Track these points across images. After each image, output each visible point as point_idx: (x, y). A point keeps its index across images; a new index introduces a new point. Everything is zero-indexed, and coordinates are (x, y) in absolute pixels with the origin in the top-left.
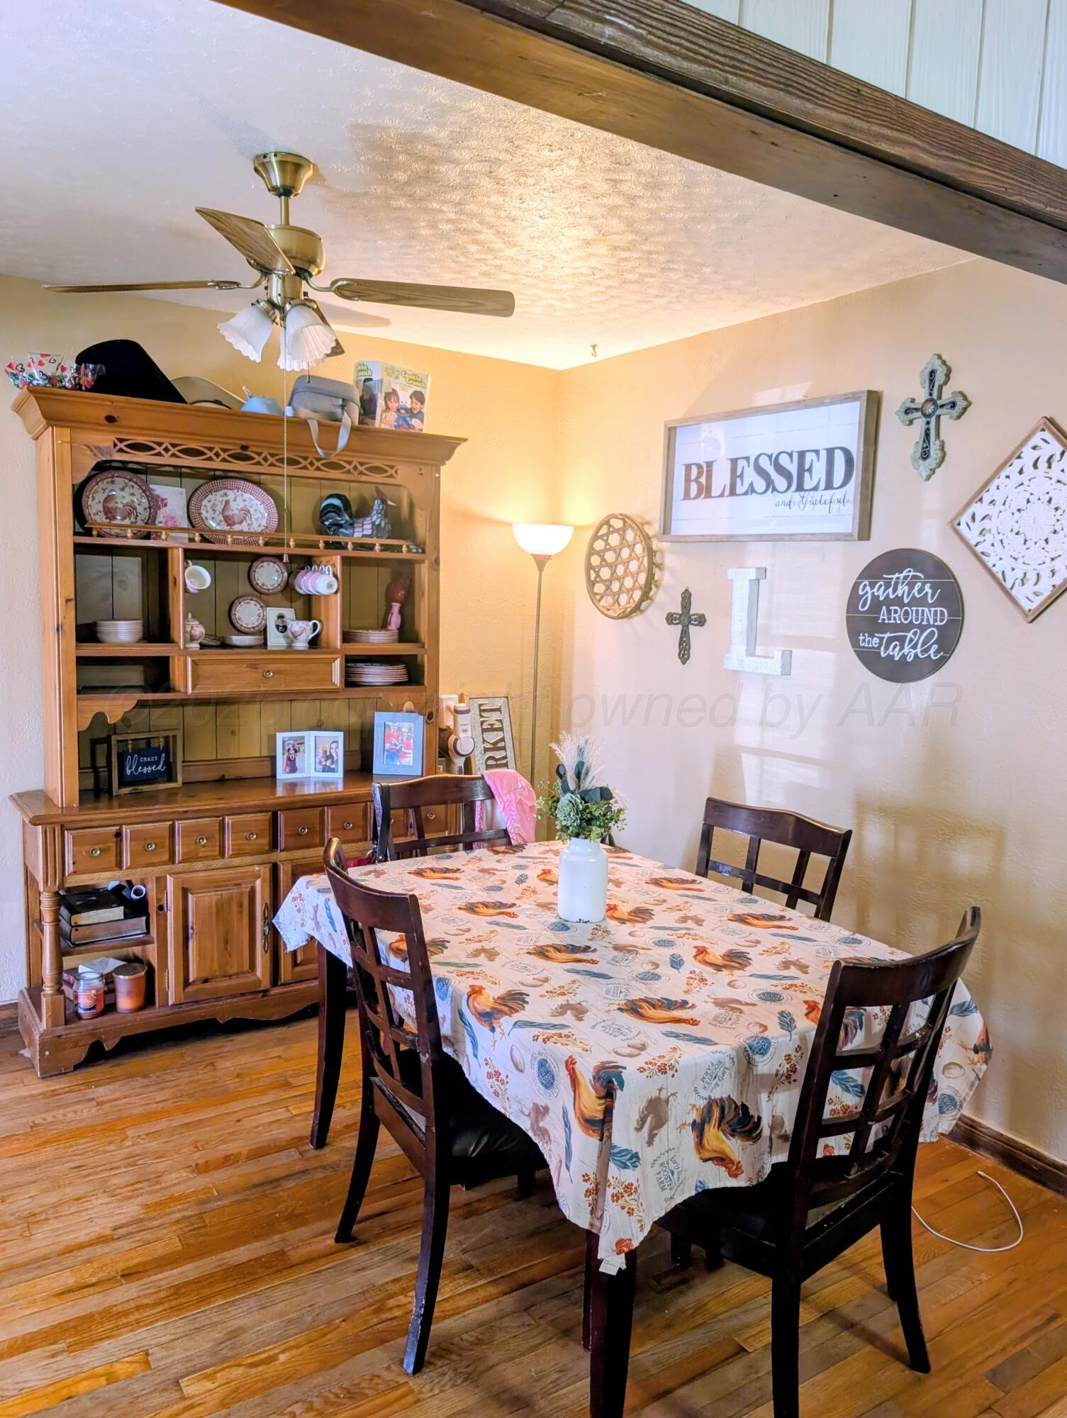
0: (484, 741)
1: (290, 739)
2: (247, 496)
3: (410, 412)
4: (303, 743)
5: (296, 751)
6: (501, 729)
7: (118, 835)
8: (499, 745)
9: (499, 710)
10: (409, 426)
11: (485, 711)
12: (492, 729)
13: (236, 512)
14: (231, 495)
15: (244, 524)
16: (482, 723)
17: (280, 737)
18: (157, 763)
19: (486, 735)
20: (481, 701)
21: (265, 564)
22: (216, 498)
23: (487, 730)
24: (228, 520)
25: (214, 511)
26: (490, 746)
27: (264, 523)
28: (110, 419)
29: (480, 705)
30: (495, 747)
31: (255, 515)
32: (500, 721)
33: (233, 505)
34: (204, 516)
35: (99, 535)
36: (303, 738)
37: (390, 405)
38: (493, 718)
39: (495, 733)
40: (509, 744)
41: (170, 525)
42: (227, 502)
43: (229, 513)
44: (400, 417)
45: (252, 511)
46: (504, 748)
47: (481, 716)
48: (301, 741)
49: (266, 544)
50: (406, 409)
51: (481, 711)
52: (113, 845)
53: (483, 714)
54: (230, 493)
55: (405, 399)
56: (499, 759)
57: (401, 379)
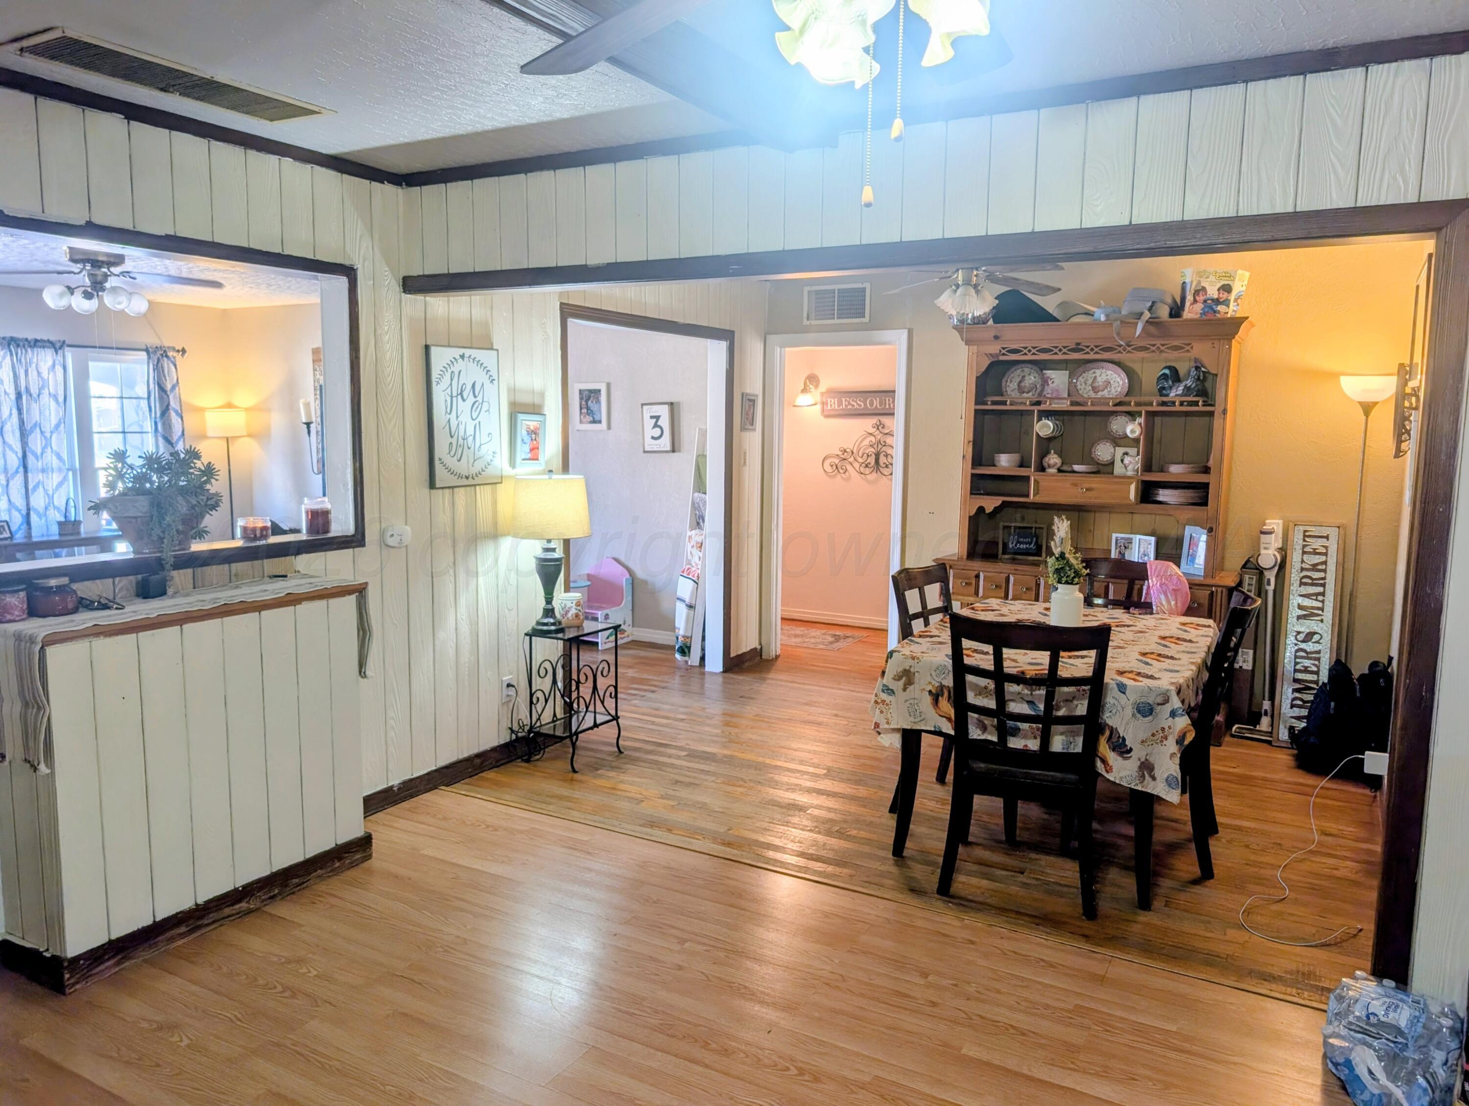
0: (1303, 561)
1: (1122, 538)
2: (1109, 372)
3: (1217, 302)
4: (1131, 543)
5: (1126, 548)
6: (1326, 554)
7: (977, 576)
8: (1320, 567)
9: (1327, 537)
10: (1215, 312)
11: (1309, 536)
12: (1315, 552)
13: (1101, 383)
14: (1098, 372)
15: (1106, 391)
16: (1304, 546)
17: (1114, 536)
18: (1030, 543)
19: (1306, 557)
20: (1307, 528)
21: (1119, 417)
22: (1089, 375)
23: (1309, 553)
24: (1095, 389)
25: (1086, 384)
26: (1308, 566)
27: (1119, 389)
28: (996, 337)
29: (1305, 531)
30: (1314, 568)
31: (1114, 385)
32: (1326, 547)
33: (1099, 379)
34: (1078, 388)
35: (1011, 404)
36: (1131, 539)
37: (1198, 298)
38: (1317, 544)
39: (1317, 557)
40: (1331, 567)
41: (1054, 395)
42: (1095, 378)
43: (1096, 384)
44: (1206, 307)
45: (1112, 382)
46: (1325, 571)
47: (1304, 540)
48: (1130, 541)
49: (1116, 405)
50: (1213, 300)
51: (1305, 536)
52: (974, 582)
53: (1307, 539)
54: (1097, 371)
55: (1213, 292)
56: (1316, 579)
57: (1212, 278)
